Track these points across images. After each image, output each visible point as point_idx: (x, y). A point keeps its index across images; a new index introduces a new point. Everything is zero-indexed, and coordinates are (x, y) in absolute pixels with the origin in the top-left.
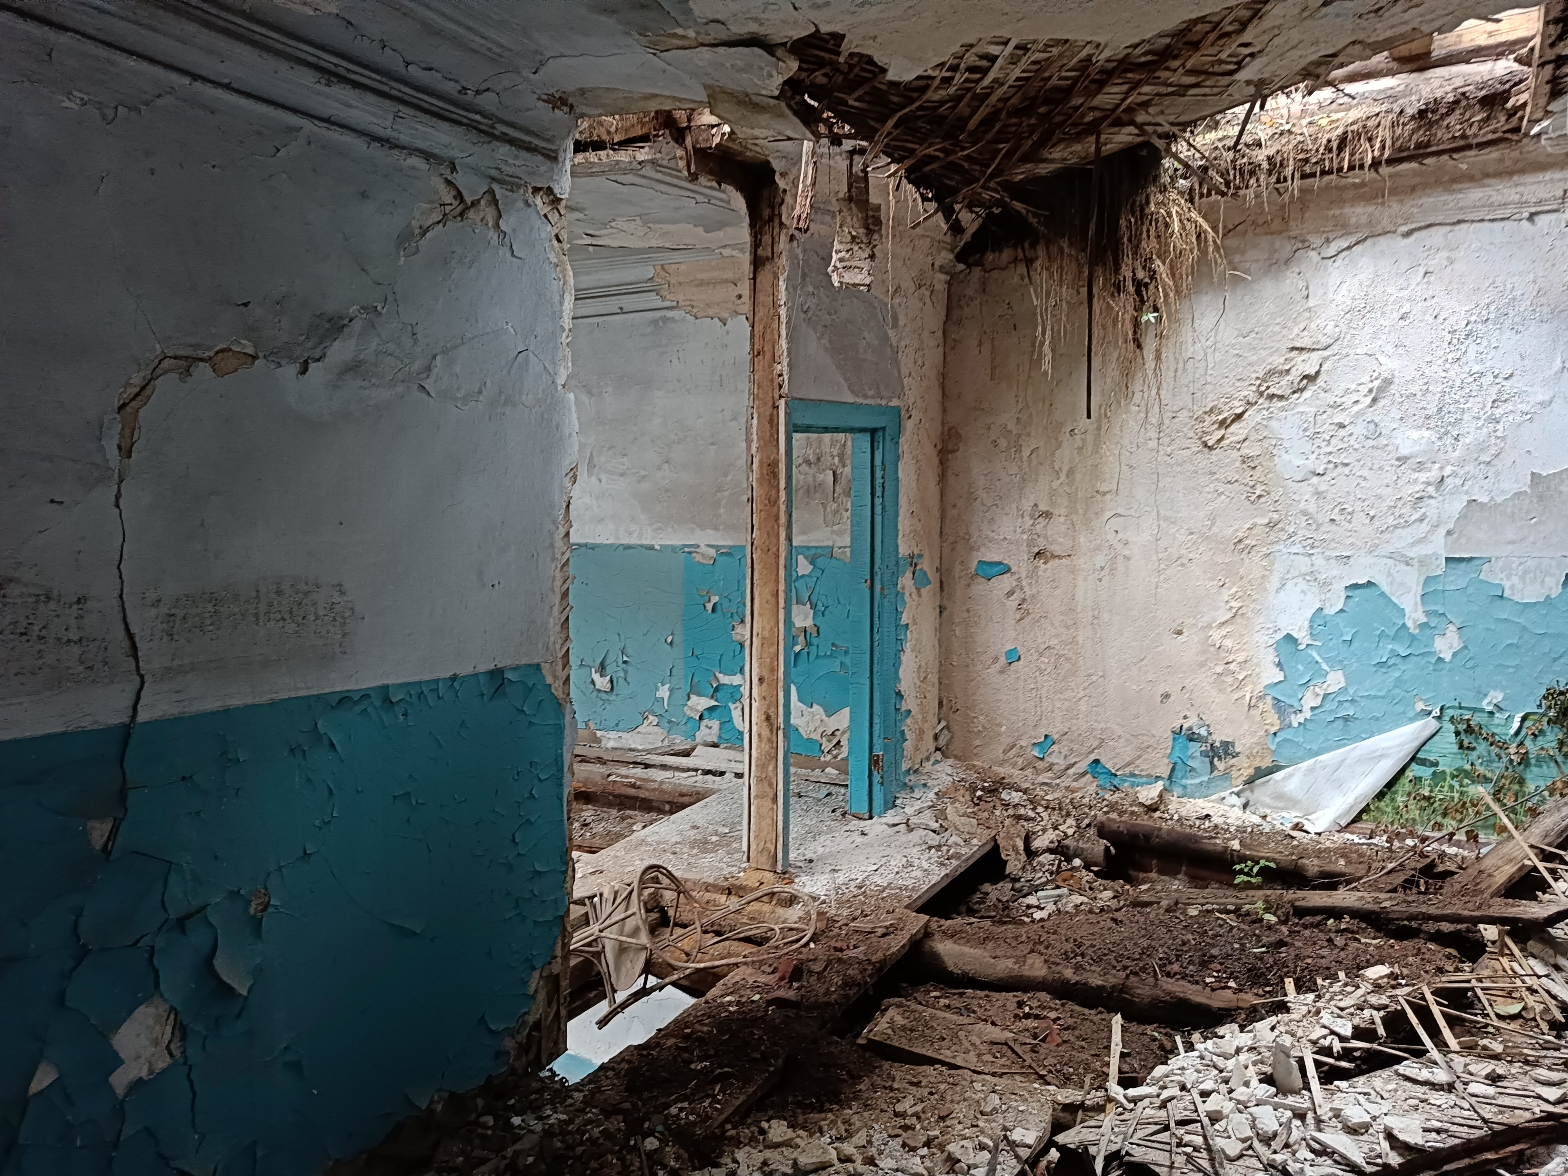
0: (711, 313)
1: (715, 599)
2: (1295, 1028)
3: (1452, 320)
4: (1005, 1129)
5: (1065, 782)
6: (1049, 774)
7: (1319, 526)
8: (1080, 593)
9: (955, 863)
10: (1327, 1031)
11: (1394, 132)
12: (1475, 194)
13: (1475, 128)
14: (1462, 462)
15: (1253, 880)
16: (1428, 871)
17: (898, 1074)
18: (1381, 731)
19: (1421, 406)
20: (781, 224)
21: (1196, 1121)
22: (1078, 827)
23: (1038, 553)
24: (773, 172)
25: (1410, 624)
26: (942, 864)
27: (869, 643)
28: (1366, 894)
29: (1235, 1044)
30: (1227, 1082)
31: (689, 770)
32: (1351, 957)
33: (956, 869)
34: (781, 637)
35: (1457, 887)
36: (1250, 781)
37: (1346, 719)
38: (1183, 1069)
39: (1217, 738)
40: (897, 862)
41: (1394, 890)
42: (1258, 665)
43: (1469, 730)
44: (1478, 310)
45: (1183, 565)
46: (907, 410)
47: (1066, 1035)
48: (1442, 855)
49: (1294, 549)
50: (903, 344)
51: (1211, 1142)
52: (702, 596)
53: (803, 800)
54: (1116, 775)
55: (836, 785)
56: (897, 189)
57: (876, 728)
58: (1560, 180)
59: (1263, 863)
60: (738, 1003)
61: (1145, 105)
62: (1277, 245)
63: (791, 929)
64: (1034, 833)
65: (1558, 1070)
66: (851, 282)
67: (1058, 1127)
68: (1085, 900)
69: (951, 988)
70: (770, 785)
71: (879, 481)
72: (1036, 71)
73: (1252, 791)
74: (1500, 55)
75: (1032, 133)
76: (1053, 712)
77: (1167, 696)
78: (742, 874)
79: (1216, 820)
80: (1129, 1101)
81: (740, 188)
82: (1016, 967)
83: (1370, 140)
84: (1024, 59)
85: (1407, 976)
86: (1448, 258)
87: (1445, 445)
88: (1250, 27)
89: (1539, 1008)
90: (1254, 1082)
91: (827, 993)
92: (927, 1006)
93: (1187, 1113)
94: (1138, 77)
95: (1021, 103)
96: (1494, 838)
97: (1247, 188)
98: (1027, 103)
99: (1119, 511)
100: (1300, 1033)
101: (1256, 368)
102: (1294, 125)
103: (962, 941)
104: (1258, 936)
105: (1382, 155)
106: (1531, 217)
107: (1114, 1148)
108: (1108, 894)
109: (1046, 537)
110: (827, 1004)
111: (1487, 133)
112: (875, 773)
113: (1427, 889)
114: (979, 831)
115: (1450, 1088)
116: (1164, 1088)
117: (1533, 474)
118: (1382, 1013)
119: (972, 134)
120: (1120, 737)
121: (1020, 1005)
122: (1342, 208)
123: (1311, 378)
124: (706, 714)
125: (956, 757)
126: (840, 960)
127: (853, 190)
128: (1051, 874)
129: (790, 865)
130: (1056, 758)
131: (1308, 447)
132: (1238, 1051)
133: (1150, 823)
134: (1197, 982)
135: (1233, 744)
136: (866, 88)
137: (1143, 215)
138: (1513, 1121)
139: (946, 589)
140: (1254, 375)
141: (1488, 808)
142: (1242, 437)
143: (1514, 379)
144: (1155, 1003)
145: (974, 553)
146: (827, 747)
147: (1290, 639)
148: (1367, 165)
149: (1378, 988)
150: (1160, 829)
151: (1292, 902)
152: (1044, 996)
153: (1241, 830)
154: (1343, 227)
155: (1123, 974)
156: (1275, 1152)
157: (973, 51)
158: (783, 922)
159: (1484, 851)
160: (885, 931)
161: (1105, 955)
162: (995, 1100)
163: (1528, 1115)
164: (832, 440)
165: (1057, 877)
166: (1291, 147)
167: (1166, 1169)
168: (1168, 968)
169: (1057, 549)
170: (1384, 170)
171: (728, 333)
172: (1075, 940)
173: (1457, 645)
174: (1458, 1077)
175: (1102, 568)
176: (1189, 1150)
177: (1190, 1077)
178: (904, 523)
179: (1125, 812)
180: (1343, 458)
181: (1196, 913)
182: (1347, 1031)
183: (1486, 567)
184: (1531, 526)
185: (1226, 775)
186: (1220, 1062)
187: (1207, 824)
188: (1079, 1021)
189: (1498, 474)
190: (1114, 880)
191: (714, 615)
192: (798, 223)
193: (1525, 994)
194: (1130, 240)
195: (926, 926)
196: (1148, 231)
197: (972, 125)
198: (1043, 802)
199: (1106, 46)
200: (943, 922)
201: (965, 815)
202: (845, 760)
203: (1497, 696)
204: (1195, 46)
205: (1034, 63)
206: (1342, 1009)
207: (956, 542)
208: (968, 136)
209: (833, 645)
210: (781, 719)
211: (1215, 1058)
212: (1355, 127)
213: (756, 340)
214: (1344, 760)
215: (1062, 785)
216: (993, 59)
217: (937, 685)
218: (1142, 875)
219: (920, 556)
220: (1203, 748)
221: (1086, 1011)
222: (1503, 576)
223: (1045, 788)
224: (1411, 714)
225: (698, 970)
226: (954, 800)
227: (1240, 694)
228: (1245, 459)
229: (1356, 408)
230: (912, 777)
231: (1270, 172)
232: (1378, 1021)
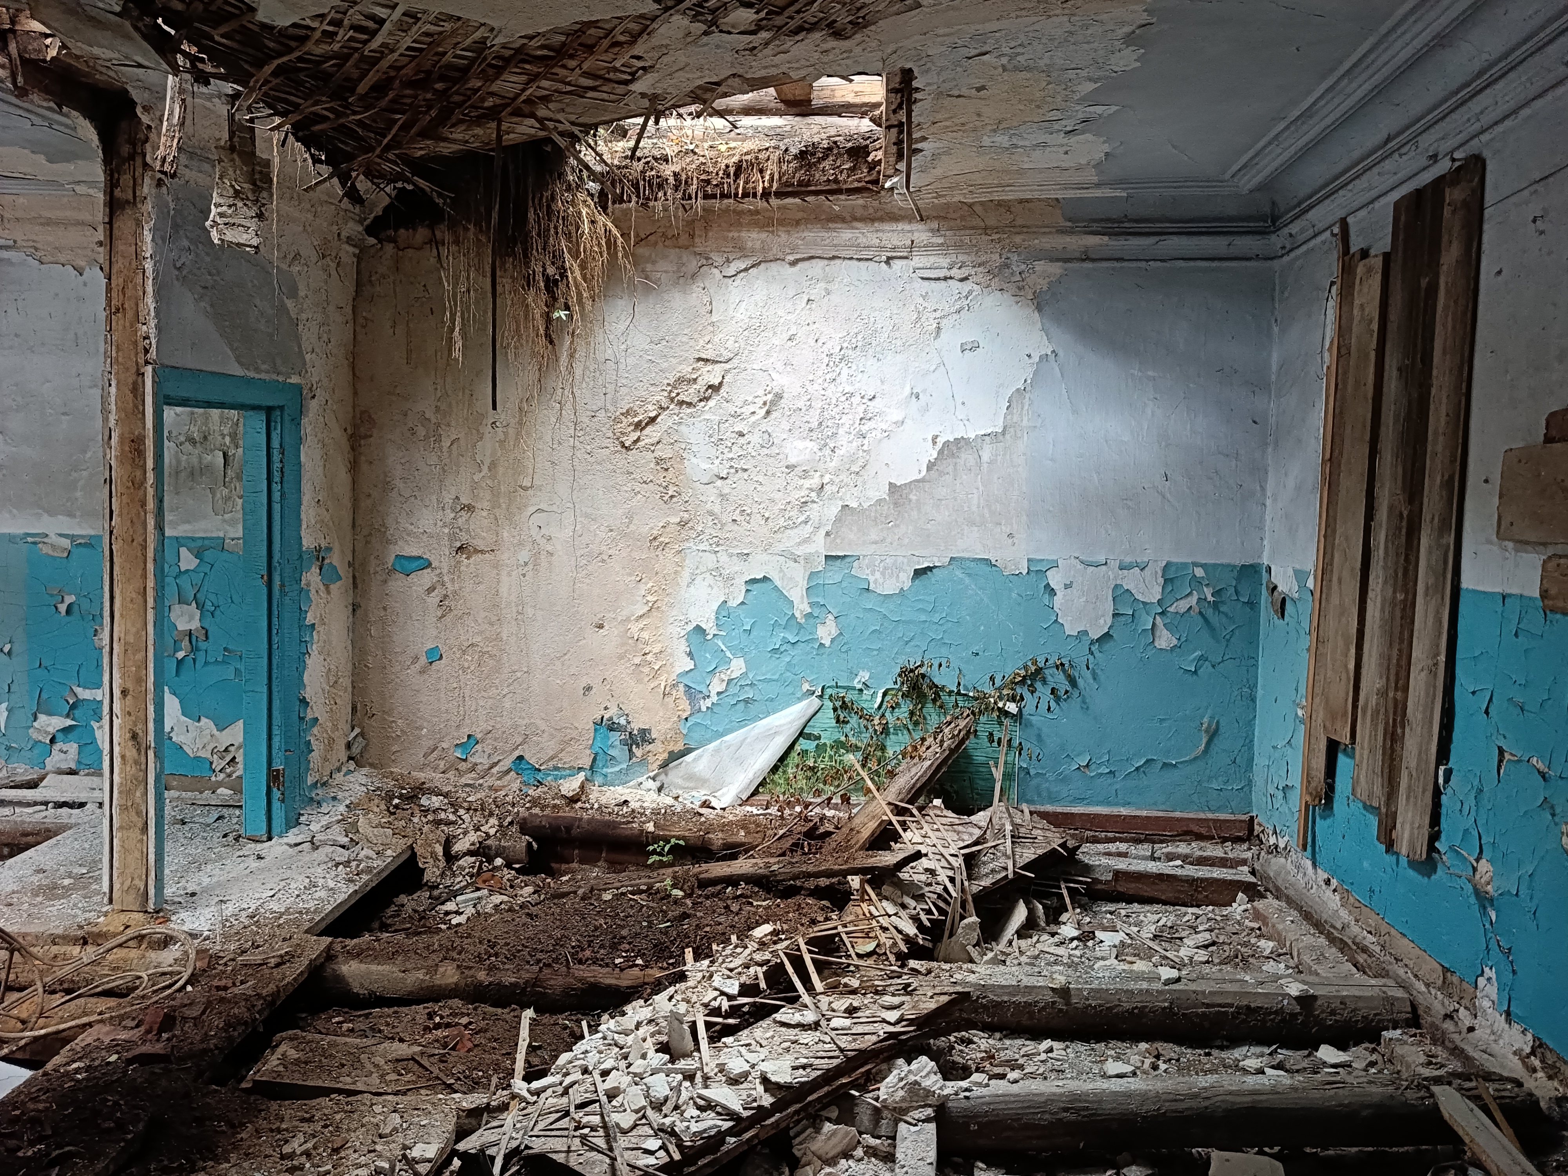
0: (62, 258)
1: (70, 599)
2: (690, 994)
3: (829, 345)
4: (405, 1147)
5: (490, 781)
6: (473, 775)
7: (723, 525)
8: (504, 590)
9: (365, 877)
10: (717, 993)
11: (780, 167)
12: (846, 234)
13: (844, 175)
14: (837, 472)
15: (665, 859)
16: (811, 834)
17: (287, 1113)
18: (775, 711)
19: (805, 420)
20: (145, 165)
21: (594, 1102)
22: (501, 826)
23: (459, 548)
24: (133, 104)
25: (798, 614)
26: (351, 881)
27: (266, 646)
28: (759, 861)
29: (637, 1018)
30: (626, 1058)
31: (36, 804)
32: (743, 920)
33: (366, 884)
34: (150, 642)
35: (834, 845)
36: (664, 765)
37: (746, 701)
38: (587, 1052)
39: (635, 726)
40: (299, 883)
41: (783, 854)
42: (671, 655)
43: (844, 706)
44: (848, 339)
45: (603, 561)
46: (311, 389)
47: (478, 1039)
48: (823, 818)
49: (702, 547)
50: (304, 316)
51: (607, 1119)
52: (52, 596)
53: (187, 828)
54: (539, 770)
55: (230, 806)
56: (283, 145)
57: (276, 740)
58: (909, 232)
59: (673, 841)
60: (88, 1069)
61: (545, 99)
62: (685, 259)
63: (164, 974)
64: (454, 837)
65: (899, 995)
66: (234, 240)
67: (462, 1134)
68: (505, 898)
69: (356, 1010)
70: (138, 813)
71: (276, 465)
72: (430, 44)
73: (666, 775)
74: (863, 115)
75: (430, 108)
76: (476, 711)
77: (588, 689)
78: (102, 919)
79: (633, 805)
80: (532, 1094)
81: (87, 114)
82: (427, 977)
83: (761, 171)
84: (415, 28)
85: (787, 931)
86: (826, 289)
87: (824, 456)
88: (640, 41)
89: (889, 943)
90: (651, 1053)
91: (206, 1038)
92: (327, 1034)
93: (588, 1095)
94: (536, 70)
95: (415, 75)
96: (863, 799)
97: (656, 200)
98: (422, 76)
99: (542, 506)
100: (694, 999)
101: (667, 375)
102: (697, 146)
103: (369, 959)
104: (665, 912)
105: (771, 186)
106: (889, 260)
107: (514, 1144)
108: (530, 889)
109: (468, 531)
110: (205, 1051)
111: (854, 180)
112: (275, 790)
113: (810, 850)
114: (394, 841)
115: (816, 1026)
116: (567, 1074)
117: (890, 483)
118: (765, 968)
119: (362, 98)
120: (543, 731)
121: (430, 1016)
122: (740, 231)
123: (715, 388)
124: (60, 736)
125: (372, 765)
126: (222, 1000)
127: (236, 139)
128: (471, 877)
129: (166, 902)
130: (480, 758)
131: (713, 452)
132: (638, 1025)
133: (572, 814)
134: (607, 965)
135: (649, 731)
136: (233, 25)
137: (550, 212)
138: (863, 1046)
139: (360, 586)
140: (666, 382)
141: (858, 774)
142: (657, 439)
143: (876, 400)
144: (567, 991)
145: (391, 546)
146: (218, 764)
147: (699, 629)
148: (759, 194)
149: (762, 945)
150: (581, 819)
151: (696, 875)
152: (456, 1003)
153: (656, 812)
154: (742, 251)
155: (536, 968)
156: (666, 1116)
157: (356, 8)
158: (156, 967)
159: (854, 811)
160: (279, 960)
161: (519, 951)
162: (396, 1119)
163: (874, 1038)
164: (221, 417)
165: (477, 878)
166: (694, 166)
167: (564, 1155)
168: (580, 956)
169: (480, 544)
170: (774, 201)
171: (85, 284)
172: (489, 941)
173: (834, 632)
174: (823, 1015)
175: (526, 564)
176: (586, 1131)
177: (592, 1059)
178: (308, 513)
179: (547, 806)
180: (742, 464)
181: (610, 897)
182: (734, 990)
183: (856, 564)
184: (889, 528)
185: (644, 760)
186: (621, 1039)
187: (625, 809)
188: (491, 1023)
189: (864, 483)
190: (535, 875)
191: (68, 619)
192: (162, 166)
193: (879, 932)
194: (539, 235)
195: (329, 947)
196: (556, 228)
197: (362, 88)
198: (465, 805)
199: (500, 31)
200: (348, 941)
201: (380, 825)
202: (240, 778)
203: (864, 676)
204: (590, 48)
205: (426, 34)
206: (731, 970)
207: (370, 534)
208: (359, 99)
209: (225, 649)
210: (151, 737)
211: (616, 1036)
212: (748, 157)
213: (114, 294)
214: (745, 739)
215: (486, 785)
216: (381, 22)
217: (350, 689)
218: (564, 867)
219: (329, 549)
220: (623, 737)
221: (499, 1011)
222: (868, 572)
223: (468, 789)
224: (799, 695)
225: (36, 1039)
226: (367, 811)
227: (656, 683)
228: (659, 461)
229: (753, 419)
230: (319, 791)
231: (676, 188)
232: (761, 976)
